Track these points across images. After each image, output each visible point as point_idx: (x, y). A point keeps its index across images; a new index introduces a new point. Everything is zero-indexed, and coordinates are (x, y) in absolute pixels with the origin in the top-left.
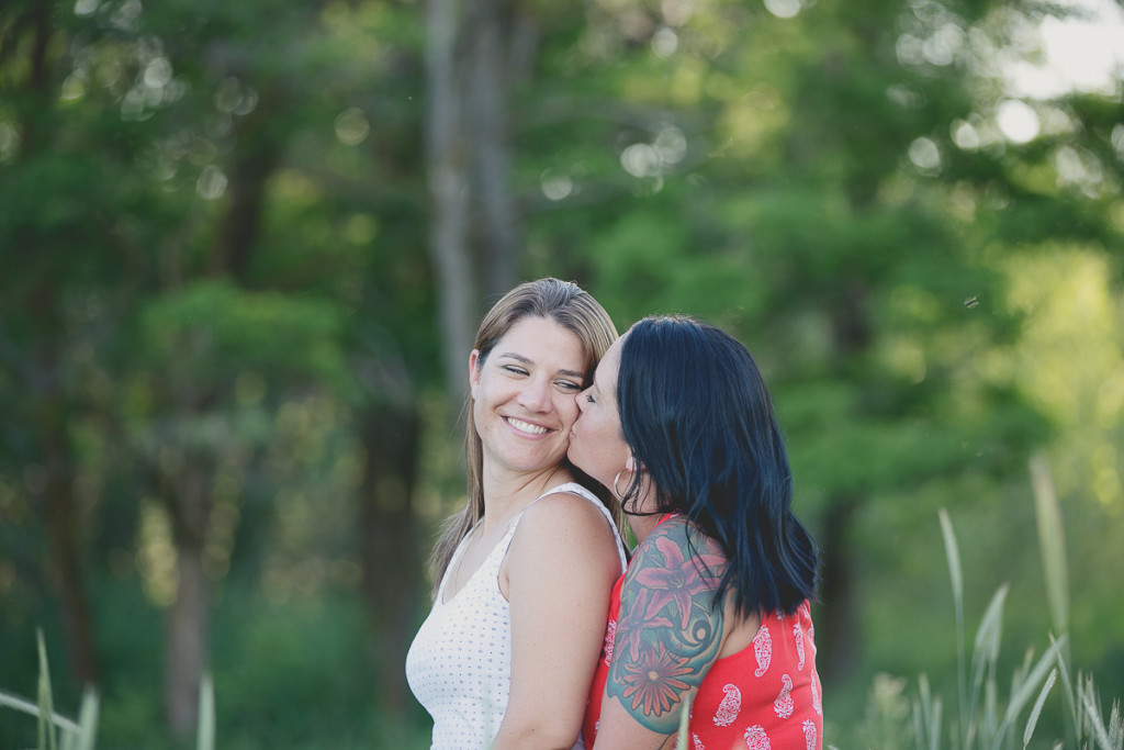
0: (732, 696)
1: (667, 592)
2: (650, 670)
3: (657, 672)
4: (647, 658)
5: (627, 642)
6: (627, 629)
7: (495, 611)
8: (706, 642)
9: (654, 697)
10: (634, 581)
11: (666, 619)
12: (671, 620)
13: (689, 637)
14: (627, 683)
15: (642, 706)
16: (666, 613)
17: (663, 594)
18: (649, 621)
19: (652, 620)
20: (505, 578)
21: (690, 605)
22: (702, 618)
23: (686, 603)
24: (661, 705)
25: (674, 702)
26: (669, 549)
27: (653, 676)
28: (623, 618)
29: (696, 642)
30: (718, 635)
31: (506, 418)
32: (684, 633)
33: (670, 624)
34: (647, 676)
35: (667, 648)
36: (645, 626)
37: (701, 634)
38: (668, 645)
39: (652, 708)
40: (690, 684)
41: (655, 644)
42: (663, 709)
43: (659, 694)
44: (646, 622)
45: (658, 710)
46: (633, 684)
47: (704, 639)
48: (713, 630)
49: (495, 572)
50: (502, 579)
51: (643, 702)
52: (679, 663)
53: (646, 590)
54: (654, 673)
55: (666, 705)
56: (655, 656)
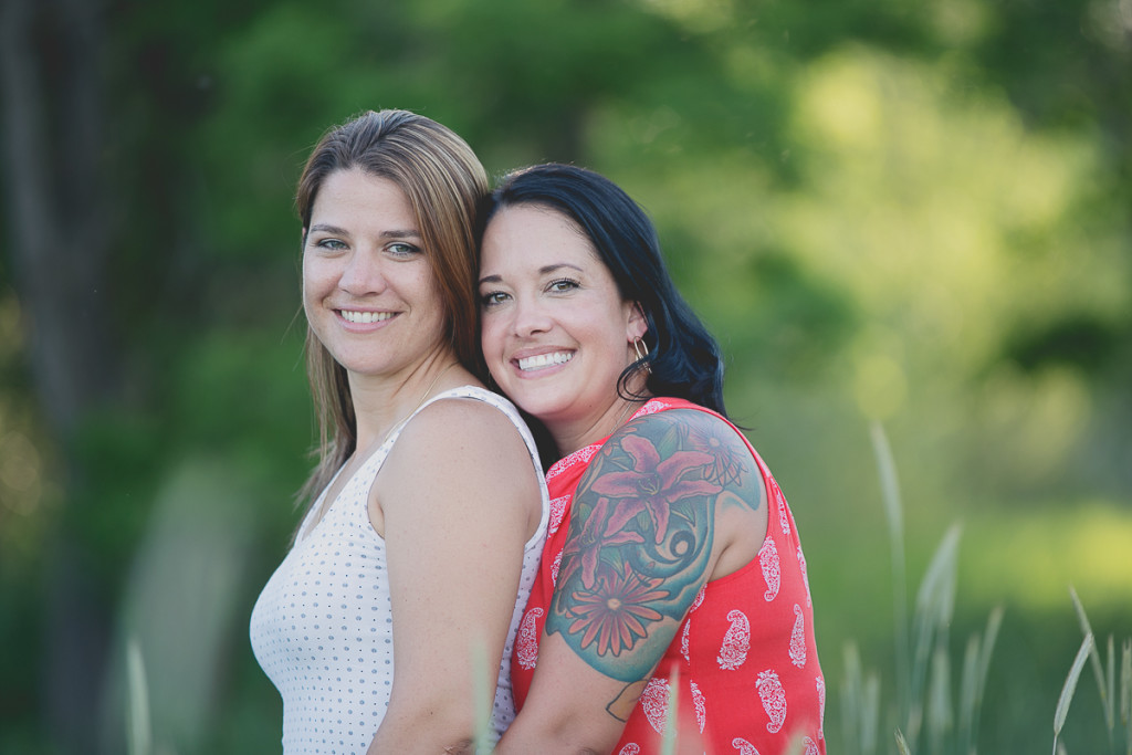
0: (739, 627)
1: (636, 500)
2: (610, 598)
3: (619, 598)
4: (606, 582)
5: (578, 566)
6: (578, 550)
7: (364, 552)
8: (688, 558)
9: (613, 630)
10: (590, 492)
11: (635, 533)
12: (641, 533)
13: (664, 552)
14: (575, 615)
15: (595, 643)
16: (635, 525)
17: (630, 503)
18: (608, 538)
19: (615, 536)
20: (379, 508)
21: (668, 514)
22: (683, 528)
23: (662, 511)
24: (622, 640)
25: (639, 636)
26: (639, 447)
27: (614, 604)
28: (572, 537)
29: (674, 558)
30: (705, 547)
31: (338, 312)
32: (658, 548)
33: (640, 539)
34: (607, 606)
35: (634, 568)
36: (604, 544)
37: (682, 547)
38: (636, 564)
39: (610, 646)
40: (662, 613)
41: (618, 565)
42: (623, 646)
43: (620, 627)
44: (605, 539)
45: (616, 648)
46: (584, 617)
47: (686, 554)
48: (698, 542)
49: (363, 500)
50: (374, 510)
51: (597, 638)
52: (650, 585)
53: (607, 500)
54: (615, 600)
55: (628, 642)
56: (617, 580)
